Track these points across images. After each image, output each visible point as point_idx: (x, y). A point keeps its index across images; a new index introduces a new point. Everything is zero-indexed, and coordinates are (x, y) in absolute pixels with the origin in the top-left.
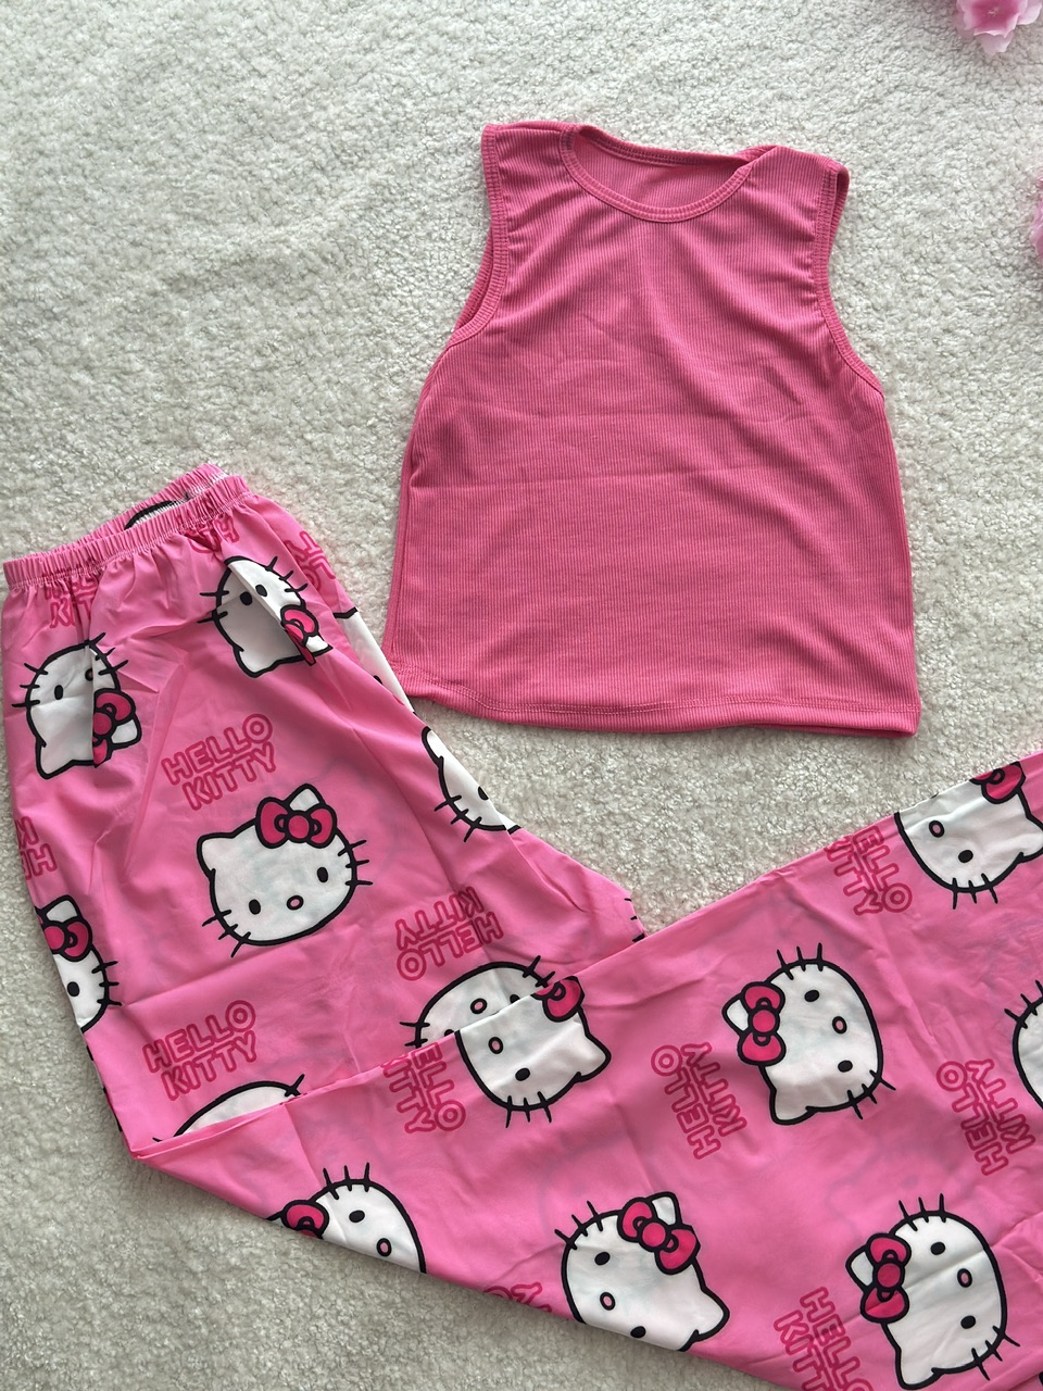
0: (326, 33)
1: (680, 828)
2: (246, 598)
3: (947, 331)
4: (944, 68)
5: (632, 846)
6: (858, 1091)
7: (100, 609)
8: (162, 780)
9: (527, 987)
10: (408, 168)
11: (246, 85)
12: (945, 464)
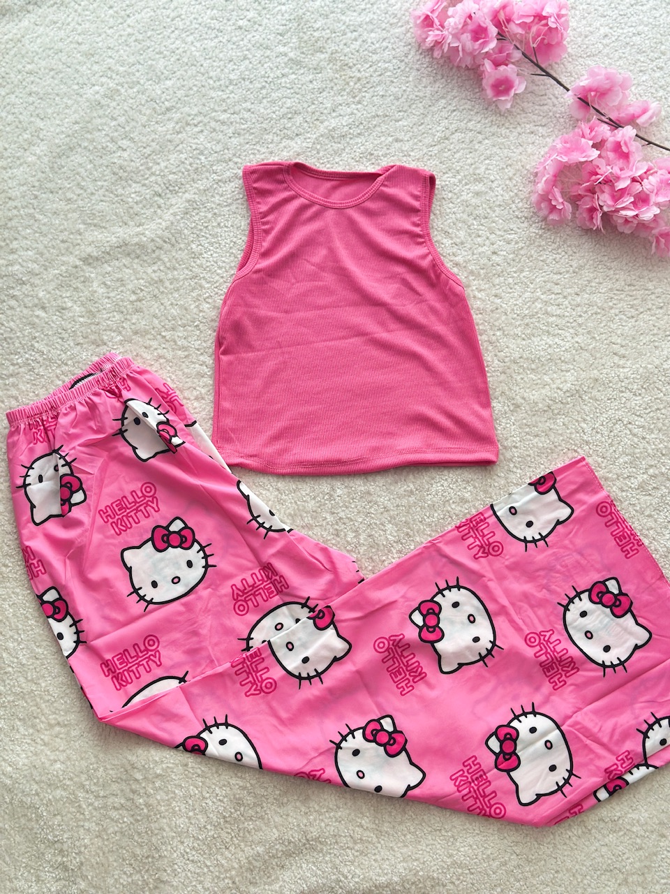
0: (156, 125)
1: (378, 523)
2: (137, 421)
3: (494, 253)
4: (479, 119)
5: (354, 534)
6: (484, 653)
7: (60, 432)
8: (99, 521)
9: (304, 614)
10: (205, 191)
11: (116, 155)
12: (500, 321)
